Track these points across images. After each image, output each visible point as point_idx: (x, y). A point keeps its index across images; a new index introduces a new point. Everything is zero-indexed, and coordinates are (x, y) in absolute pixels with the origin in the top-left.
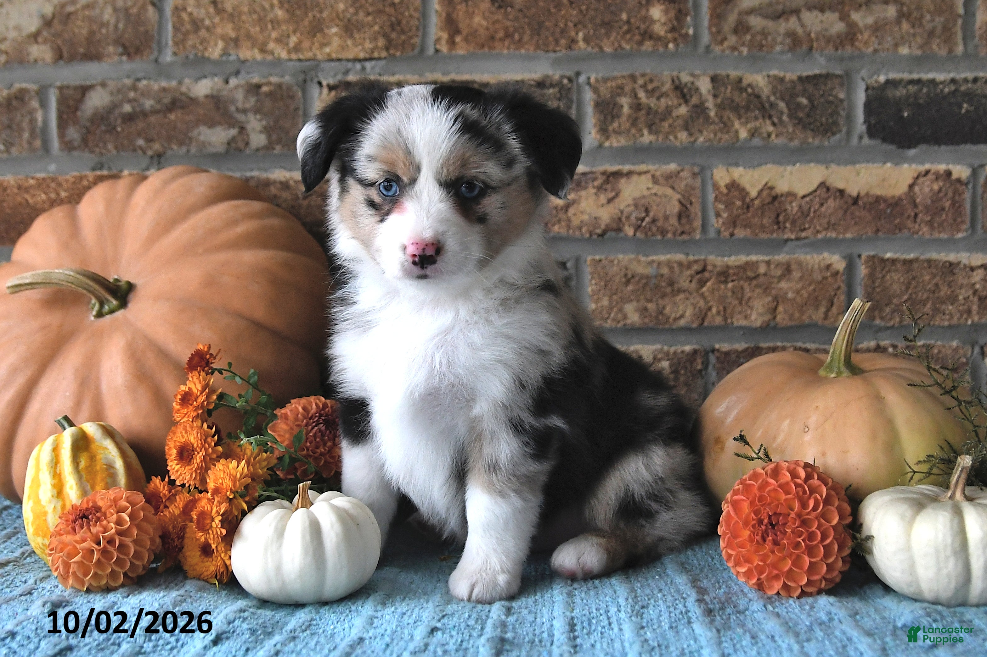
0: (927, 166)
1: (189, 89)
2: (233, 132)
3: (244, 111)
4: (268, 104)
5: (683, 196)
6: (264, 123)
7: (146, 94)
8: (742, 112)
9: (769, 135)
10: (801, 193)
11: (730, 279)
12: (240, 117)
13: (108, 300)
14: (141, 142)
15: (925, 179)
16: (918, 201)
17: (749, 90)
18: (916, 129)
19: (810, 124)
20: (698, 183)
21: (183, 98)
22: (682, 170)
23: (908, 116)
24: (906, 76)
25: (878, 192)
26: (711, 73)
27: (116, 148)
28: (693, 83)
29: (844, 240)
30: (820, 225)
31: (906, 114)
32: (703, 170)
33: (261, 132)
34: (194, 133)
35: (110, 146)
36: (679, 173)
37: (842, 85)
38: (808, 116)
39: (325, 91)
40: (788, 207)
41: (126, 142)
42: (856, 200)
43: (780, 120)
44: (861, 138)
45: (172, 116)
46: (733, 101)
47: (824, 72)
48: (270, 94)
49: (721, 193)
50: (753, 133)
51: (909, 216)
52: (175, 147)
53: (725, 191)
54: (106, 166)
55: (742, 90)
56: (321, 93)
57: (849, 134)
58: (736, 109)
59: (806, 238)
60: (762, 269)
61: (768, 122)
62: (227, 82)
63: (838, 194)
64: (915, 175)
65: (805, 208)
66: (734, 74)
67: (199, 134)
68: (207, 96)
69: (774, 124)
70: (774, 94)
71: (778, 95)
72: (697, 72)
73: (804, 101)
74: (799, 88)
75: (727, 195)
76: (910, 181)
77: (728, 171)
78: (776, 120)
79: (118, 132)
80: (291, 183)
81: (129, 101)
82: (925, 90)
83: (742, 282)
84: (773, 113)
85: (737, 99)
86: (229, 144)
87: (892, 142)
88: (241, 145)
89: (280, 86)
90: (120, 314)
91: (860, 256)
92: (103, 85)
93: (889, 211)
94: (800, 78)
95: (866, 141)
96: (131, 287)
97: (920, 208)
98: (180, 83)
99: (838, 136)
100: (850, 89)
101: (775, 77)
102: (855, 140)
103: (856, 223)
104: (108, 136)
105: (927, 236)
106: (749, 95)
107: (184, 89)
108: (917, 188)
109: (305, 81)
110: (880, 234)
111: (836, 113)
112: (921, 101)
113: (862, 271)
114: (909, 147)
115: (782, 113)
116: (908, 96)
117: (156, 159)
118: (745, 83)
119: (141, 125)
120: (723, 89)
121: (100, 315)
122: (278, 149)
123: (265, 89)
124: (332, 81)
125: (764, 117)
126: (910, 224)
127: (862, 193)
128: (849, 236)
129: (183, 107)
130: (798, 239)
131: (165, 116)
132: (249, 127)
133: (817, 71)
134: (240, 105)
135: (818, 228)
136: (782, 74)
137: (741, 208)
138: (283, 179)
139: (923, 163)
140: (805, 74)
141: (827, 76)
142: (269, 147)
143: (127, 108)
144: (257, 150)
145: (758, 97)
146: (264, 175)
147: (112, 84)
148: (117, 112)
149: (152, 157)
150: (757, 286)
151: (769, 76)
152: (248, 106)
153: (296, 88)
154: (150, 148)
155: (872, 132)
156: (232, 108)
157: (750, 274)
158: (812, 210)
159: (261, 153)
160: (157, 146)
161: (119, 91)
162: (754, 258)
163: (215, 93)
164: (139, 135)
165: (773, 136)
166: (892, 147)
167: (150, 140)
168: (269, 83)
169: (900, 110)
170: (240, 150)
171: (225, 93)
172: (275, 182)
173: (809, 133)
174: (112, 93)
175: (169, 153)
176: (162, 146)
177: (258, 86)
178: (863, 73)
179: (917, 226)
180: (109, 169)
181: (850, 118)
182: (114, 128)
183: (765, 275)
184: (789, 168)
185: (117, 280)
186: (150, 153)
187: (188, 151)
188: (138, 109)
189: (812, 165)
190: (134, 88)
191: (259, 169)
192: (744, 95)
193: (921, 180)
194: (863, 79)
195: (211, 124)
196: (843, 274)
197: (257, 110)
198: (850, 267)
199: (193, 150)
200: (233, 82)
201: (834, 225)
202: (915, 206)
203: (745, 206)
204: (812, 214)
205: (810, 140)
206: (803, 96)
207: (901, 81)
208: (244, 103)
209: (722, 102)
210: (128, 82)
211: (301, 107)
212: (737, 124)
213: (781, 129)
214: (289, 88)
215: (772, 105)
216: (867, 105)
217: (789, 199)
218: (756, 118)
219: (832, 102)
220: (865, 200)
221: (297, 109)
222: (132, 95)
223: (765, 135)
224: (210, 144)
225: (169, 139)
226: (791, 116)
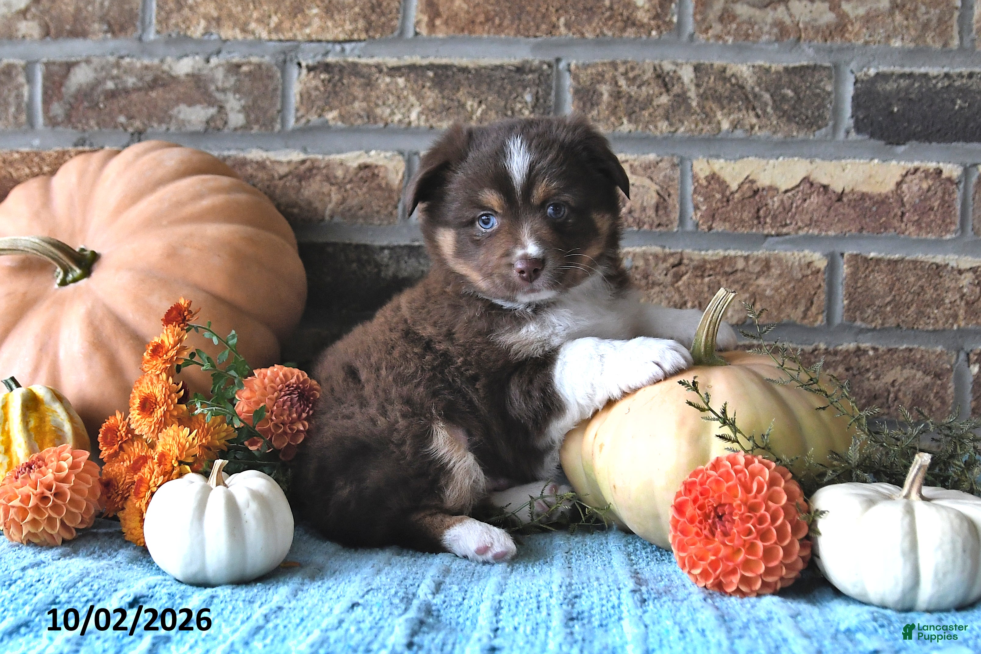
0: (916, 164)
1: (170, 67)
2: (212, 111)
3: (224, 91)
4: (247, 83)
5: (662, 187)
6: (243, 102)
7: (129, 71)
8: (725, 102)
9: (752, 127)
10: (783, 188)
11: (706, 274)
12: (220, 96)
13: (72, 269)
14: (122, 119)
15: (913, 177)
16: (905, 199)
17: (733, 81)
18: (906, 125)
19: (795, 117)
20: (677, 174)
21: (164, 76)
22: (661, 161)
23: (898, 111)
24: (898, 70)
25: (865, 189)
26: (695, 62)
27: (98, 124)
28: (675, 72)
29: (827, 237)
30: (802, 221)
31: (896, 109)
32: (682, 161)
33: (239, 112)
34: (174, 112)
35: (92, 123)
36: (657, 163)
37: (830, 78)
38: (794, 108)
39: (304, 71)
40: (770, 202)
41: (107, 119)
42: (840, 197)
43: (765, 112)
44: (848, 132)
45: (153, 94)
46: (716, 91)
47: (812, 63)
48: (249, 74)
49: (701, 185)
50: (735, 126)
51: (895, 215)
52: (155, 125)
53: (705, 183)
54: (88, 142)
55: (726, 80)
56: (300, 74)
57: (835, 128)
58: (718, 99)
59: (786, 234)
60: (740, 265)
61: (752, 113)
62: (208, 61)
63: (821, 189)
64: (904, 173)
65: (787, 203)
66: (718, 63)
67: (179, 112)
68: (187, 75)
69: (758, 116)
70: (759, 85)
71: (763, 85)
72: (680, 61)
73: (790, 93)
74: (785, 79)
75: (707, 187)
76: (899, 179)
77: (708, 162)
78: (760, 112)
79: (100, 109)
80: (268, 163)
81: (113, 78)
82: (916, 85)
83: (718, 278)
84: (757, 104)
85: (720, 89)
86: (207, 122)
87: (881, 138)
88: (219, 123)
89: (259, 66)
90: (83, 282)
91: (842, 255)
92: (88, 61)
93: (874, 209)
94: (786, 69)
95: (853, 135)
96: (95, 257)
97: (907, 206)
98: (162, 61)
99: (824, 130)
100: (838, 82)
101: (760, 67)
102: (841, 135)
103: (839, 220)
104: (90, 113)
105: (915, 237)
106: (733, 85)
107: (165, 67)
108: (904, 187)
109: (285, 62)
110: (864, 232)
111: (822, 106)
112: (913, 96)
113: (844, 270)
114: (898, 144)
115: (766, 104)
116: (898, 91)
117: (136, 136)
118: (729, 73)
119: (123, 102)
120: (706, 79)
121: (64, 283)
122: (256, 128)
123: (245, 69)
124: (311, 62)
125: (747, 109)
126: (896, 223)
127: (847, 190)
128: (832, 233)
129: (164, 85)
130: (778, 235)
131: (147, 94)
132: (228, 106)
133: (805, 63)
134: (220, 84)
135: (800, 224)
136: (767, 65)
137: (721, 201)
138: (260, 159)
139: (912, 161)
140: (791, 65)
141: (815, 68)
142: (247, 127)
143: (110, 85)
144: (236, 129)
145: (742, 87)
146: (241, 155)
147: (96, 61)
148: (100, 89)
149: (132, 134)
150: (736, 282)
151: (753, 66)
152: (227, 85)
153: (275, 68)
154: (132, 125)
155: (859, 127)
156: (212, 88)
157: (727, 269)
158: (794, 205)
159: (239, 132)
160: (138, 124)
161: (103, 68)
162: (732, 253)
163: (196, 72)
164: (121, 112)
165: (757, 128)
166: (881, 143)
167: (130, 118)
168: (249, 63)
169: (890, 105)
170: (219, 129)
171: (205, 72)
172: (252, 161)
173: (794, 126)
174: (95, 70)
175: (149, 130)
176: (143, 124)
177: (239, 66)
178: (853, 65)
179: (903, 225)
180: (91, 145)
181: (837, 112)
182: (97, 105)
183: (743, 270)
184: (772, 162)
185: (83, 250)
186: (130, 130)
187: (168, 129)
188: (120, 86)
189: (796, 159)
190: (117, 65)
191: (237, 149)
192: (728, 85)
193: (910, 177)
194: (852, 72)
195: (191, 103)
196: (824, 273)
197: (237, 90)
198: (832, 267)
199: (173, 128)
200: (214, 61)
201: (816, 222)
202: (903, 205)
203: (725, 199)
204: (794, 210)
205: (795, 134)
206: (789, 88)
207: (892, 74)
208: (223, 82)
209: (705, 92)
210: (112, 59)
211: (280, 87)
212: (719, 115)
213: (764, 121)
214: (269, 69)
215: (755, 96)
216: (855, 98)
217: (771, 193)
218: (740, 110)
219: (818, 95)
220: (850, 196)
221: (275, 90)
222: (115, 72)
223: (748, 127)
224: (189, 122)
225: (150, 117)
226: (776, 108)
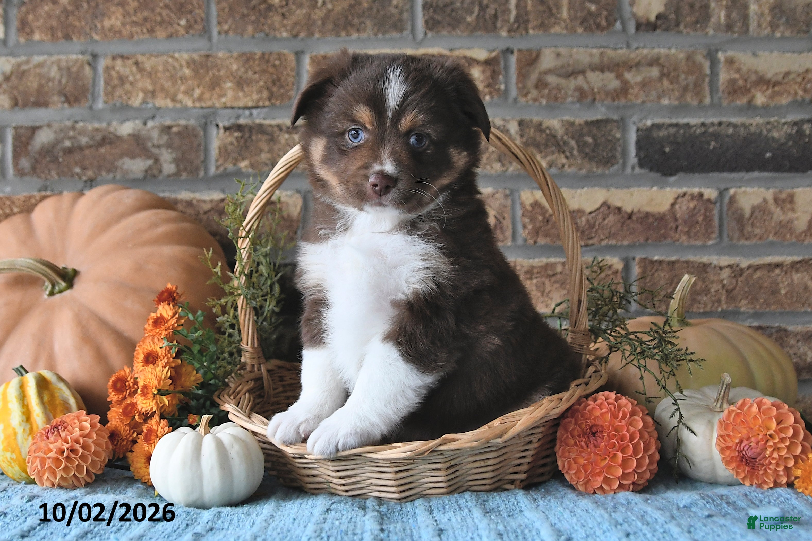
0: (685, 189)
1: (116, 129)
2: (150, 162)
3: (159, 147)
4: (177, 141)
5: (498, 212)
6: (174, 155)
7: (82, 132)
8: (542, 148)
9: (563, 166)
10: (588, 210)
11: (534, 277)
12: (155, 151)
14: (77, 170)
15: (683, 199)
16: (678, 216)
17: (548, 132)
18: (675, 161)
19: (594, 157)
20: (509, 202)
21: (112, 136)
22: (497, 193)
23: (670, 151)
24: (667, 121)
25: (648, 209)
26: (518, 118)
27: (58, 174)
28: (504, 126)
29: (622, 246)
30: (604, 234)
31: (667, 150)
32: (512, 192)
33: (171, 163)
34: (119, 163)
35: (53, 173)
36: (494, 194)
37: (618, 128)
38: (593, 151)
39: (222, 131)
40: (579, 221)
41: (65, 170)
42: (630, 216)
43: (572, 155)
44: (633, 168)
45: (102, 150)
46: (535, 140)
47: (604, 117)
48: (179, 134)
49: (527, 210)
50: (551, 165)
51: (671, 229)
52: (104, 174)
53: (529, 208)
54: (50, 189)
55: (542, 131)
56: (218, 133)
57: (624, 165)
58: (537, 146)
59: (592, 245)
60: (559, 269)
61: (562, 156)
62: (145, 124)
63: (617, 211)
64: (676, 196)
65: (592, 221)
66: (536, 119)
67: (123, 164)
68: (130, 135)
69: (567, 157)
70: (567, 134)
71: (570, 135)
72: (508, 118)
73: (589, 140)
74: (586, 130)
75: (531, 211)
76: (671, 201)
77: (532, 193)
78: (568, 154)
79: (60, 162)
80: (195, 202)
81: (70, 138)
82: (682, 131)
83: (543, 279)
84: (566, 149)
85: (538, 138)
86: (146, 171)
87: (658, 171)
88: (155, 172)
89: (186, 127)
91: (634, 259)
92: (49, 125)
93: (656, 224)
94: (586, 123)
95: (638, 170)
97: (680, 221)
98: (109, 124)
99: (616, 167)
100: (624, 130)
101: (567, 122)
102: (628, 170)
103: (631, 233)
104: (51, 166)
105: (686, 243)
106: (548, 135)
107: (112, 129)
108: (677, 207)
109: (206, 124)
110: (650, 242)
111: (613, 149)
112: (679, 140)
113: (636, 270)
114: (671, 175)
115: (573, 149)
116: (669, 136)
117: (89, 183)
118: (544, 126)
119: (77, 156)
120: (527, 130)
122: (184, 176)
123: (175, 129)
124: (227, 124)
125: (559, 152)
126: (672, 233)
127: (635, 211)
128: (625, 243)
129: (111, 143)
130: (586, 246)
131: (97, 150)
132: (162, 159)
133: (599, 117)
134: (155, 142)
135: (602, 237)
136: (572, 119)
137: (542, 221)
138: (188, 199)
139: (681, 187)
140: (590, 119)
141: (607, 121)
142: (177, 174)
143: (67, 144)
144: (168, 176)
145: (554, 137)
146: (173, 196)
147: (56, 126)
148: (59, 147)
149: (86, 182)
150: (556, 282)
151: (562, 121)
152: (161, 142)
153: (199, 129)
154: (85, 175)
155: (642, 163)
156: (149, 144)
157: (550, 272)
158: (597, 223)
159: (172, 178)
160: (90, 173)
161: (61, 130)
162: (552, 260)
163: (136, 133)
164: (76, 164)
165: (566, 166)
166: (657, 175)
167: (84, 168)
168: (178, 125)
169: (663, 147)
170: (154, 176)
171: (144, 132)
172: (181, 201)
173: (594, 164)
174: (55, 132)
175: (99, 178)
176: (94, 173)
177: (170, 127)
178: (635, 118)
179: (677, 236)
180: (52, 190)
181: (624, 153)
182: (57, 159)
183: (561, 273)
184: (579, 191)
186: (84, 178)
187: (114, 177)
188: (76, 145)
189: (597, 188)
190: (73, 128)
191: (170, 191)
192: (544, 135)
193: (680, 200)
194: (634, 123)
195: (133, 157)
196: (622, 272)
197: (169, 146)
198: (627, 268)
199: (118, 176)
200: (150, 124)
201: (614, 234)
202: (676, 220)
203: (545, 220)
204: (597, 227)
205: (595, 169)
206: (589, 136)
207: (663, 124)
208: (158, 140)
209: (527, 140)
210: (69, 123)
211: (203, 143)
212: (538, 157)
213: (572, 161)
214: (194, 129)
215: (565, 143)
216: (638, 142)
217: (579, 214)
218: (553, 153)
219: (610, 141)
220: (638, 215)
221: (199, 145)
222: (71, 133)
223: (560, 165)
224: (131, 171)
225: (100, 168)
226: (580, 151)
